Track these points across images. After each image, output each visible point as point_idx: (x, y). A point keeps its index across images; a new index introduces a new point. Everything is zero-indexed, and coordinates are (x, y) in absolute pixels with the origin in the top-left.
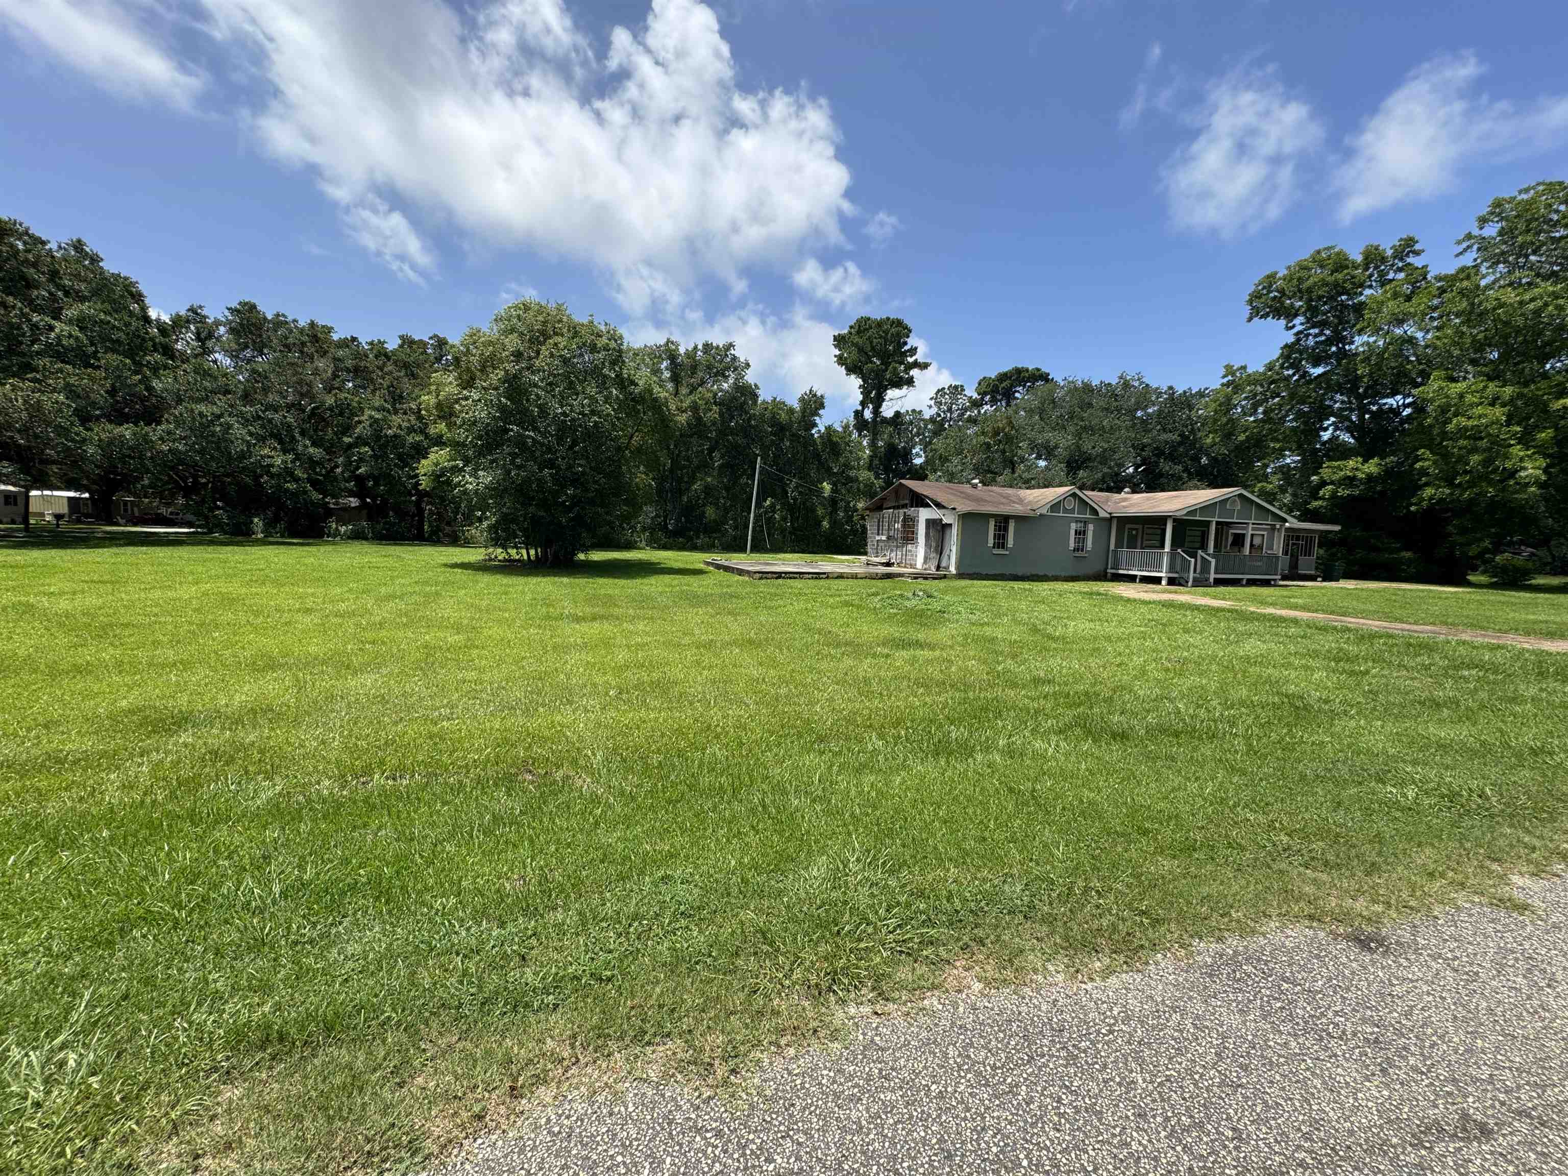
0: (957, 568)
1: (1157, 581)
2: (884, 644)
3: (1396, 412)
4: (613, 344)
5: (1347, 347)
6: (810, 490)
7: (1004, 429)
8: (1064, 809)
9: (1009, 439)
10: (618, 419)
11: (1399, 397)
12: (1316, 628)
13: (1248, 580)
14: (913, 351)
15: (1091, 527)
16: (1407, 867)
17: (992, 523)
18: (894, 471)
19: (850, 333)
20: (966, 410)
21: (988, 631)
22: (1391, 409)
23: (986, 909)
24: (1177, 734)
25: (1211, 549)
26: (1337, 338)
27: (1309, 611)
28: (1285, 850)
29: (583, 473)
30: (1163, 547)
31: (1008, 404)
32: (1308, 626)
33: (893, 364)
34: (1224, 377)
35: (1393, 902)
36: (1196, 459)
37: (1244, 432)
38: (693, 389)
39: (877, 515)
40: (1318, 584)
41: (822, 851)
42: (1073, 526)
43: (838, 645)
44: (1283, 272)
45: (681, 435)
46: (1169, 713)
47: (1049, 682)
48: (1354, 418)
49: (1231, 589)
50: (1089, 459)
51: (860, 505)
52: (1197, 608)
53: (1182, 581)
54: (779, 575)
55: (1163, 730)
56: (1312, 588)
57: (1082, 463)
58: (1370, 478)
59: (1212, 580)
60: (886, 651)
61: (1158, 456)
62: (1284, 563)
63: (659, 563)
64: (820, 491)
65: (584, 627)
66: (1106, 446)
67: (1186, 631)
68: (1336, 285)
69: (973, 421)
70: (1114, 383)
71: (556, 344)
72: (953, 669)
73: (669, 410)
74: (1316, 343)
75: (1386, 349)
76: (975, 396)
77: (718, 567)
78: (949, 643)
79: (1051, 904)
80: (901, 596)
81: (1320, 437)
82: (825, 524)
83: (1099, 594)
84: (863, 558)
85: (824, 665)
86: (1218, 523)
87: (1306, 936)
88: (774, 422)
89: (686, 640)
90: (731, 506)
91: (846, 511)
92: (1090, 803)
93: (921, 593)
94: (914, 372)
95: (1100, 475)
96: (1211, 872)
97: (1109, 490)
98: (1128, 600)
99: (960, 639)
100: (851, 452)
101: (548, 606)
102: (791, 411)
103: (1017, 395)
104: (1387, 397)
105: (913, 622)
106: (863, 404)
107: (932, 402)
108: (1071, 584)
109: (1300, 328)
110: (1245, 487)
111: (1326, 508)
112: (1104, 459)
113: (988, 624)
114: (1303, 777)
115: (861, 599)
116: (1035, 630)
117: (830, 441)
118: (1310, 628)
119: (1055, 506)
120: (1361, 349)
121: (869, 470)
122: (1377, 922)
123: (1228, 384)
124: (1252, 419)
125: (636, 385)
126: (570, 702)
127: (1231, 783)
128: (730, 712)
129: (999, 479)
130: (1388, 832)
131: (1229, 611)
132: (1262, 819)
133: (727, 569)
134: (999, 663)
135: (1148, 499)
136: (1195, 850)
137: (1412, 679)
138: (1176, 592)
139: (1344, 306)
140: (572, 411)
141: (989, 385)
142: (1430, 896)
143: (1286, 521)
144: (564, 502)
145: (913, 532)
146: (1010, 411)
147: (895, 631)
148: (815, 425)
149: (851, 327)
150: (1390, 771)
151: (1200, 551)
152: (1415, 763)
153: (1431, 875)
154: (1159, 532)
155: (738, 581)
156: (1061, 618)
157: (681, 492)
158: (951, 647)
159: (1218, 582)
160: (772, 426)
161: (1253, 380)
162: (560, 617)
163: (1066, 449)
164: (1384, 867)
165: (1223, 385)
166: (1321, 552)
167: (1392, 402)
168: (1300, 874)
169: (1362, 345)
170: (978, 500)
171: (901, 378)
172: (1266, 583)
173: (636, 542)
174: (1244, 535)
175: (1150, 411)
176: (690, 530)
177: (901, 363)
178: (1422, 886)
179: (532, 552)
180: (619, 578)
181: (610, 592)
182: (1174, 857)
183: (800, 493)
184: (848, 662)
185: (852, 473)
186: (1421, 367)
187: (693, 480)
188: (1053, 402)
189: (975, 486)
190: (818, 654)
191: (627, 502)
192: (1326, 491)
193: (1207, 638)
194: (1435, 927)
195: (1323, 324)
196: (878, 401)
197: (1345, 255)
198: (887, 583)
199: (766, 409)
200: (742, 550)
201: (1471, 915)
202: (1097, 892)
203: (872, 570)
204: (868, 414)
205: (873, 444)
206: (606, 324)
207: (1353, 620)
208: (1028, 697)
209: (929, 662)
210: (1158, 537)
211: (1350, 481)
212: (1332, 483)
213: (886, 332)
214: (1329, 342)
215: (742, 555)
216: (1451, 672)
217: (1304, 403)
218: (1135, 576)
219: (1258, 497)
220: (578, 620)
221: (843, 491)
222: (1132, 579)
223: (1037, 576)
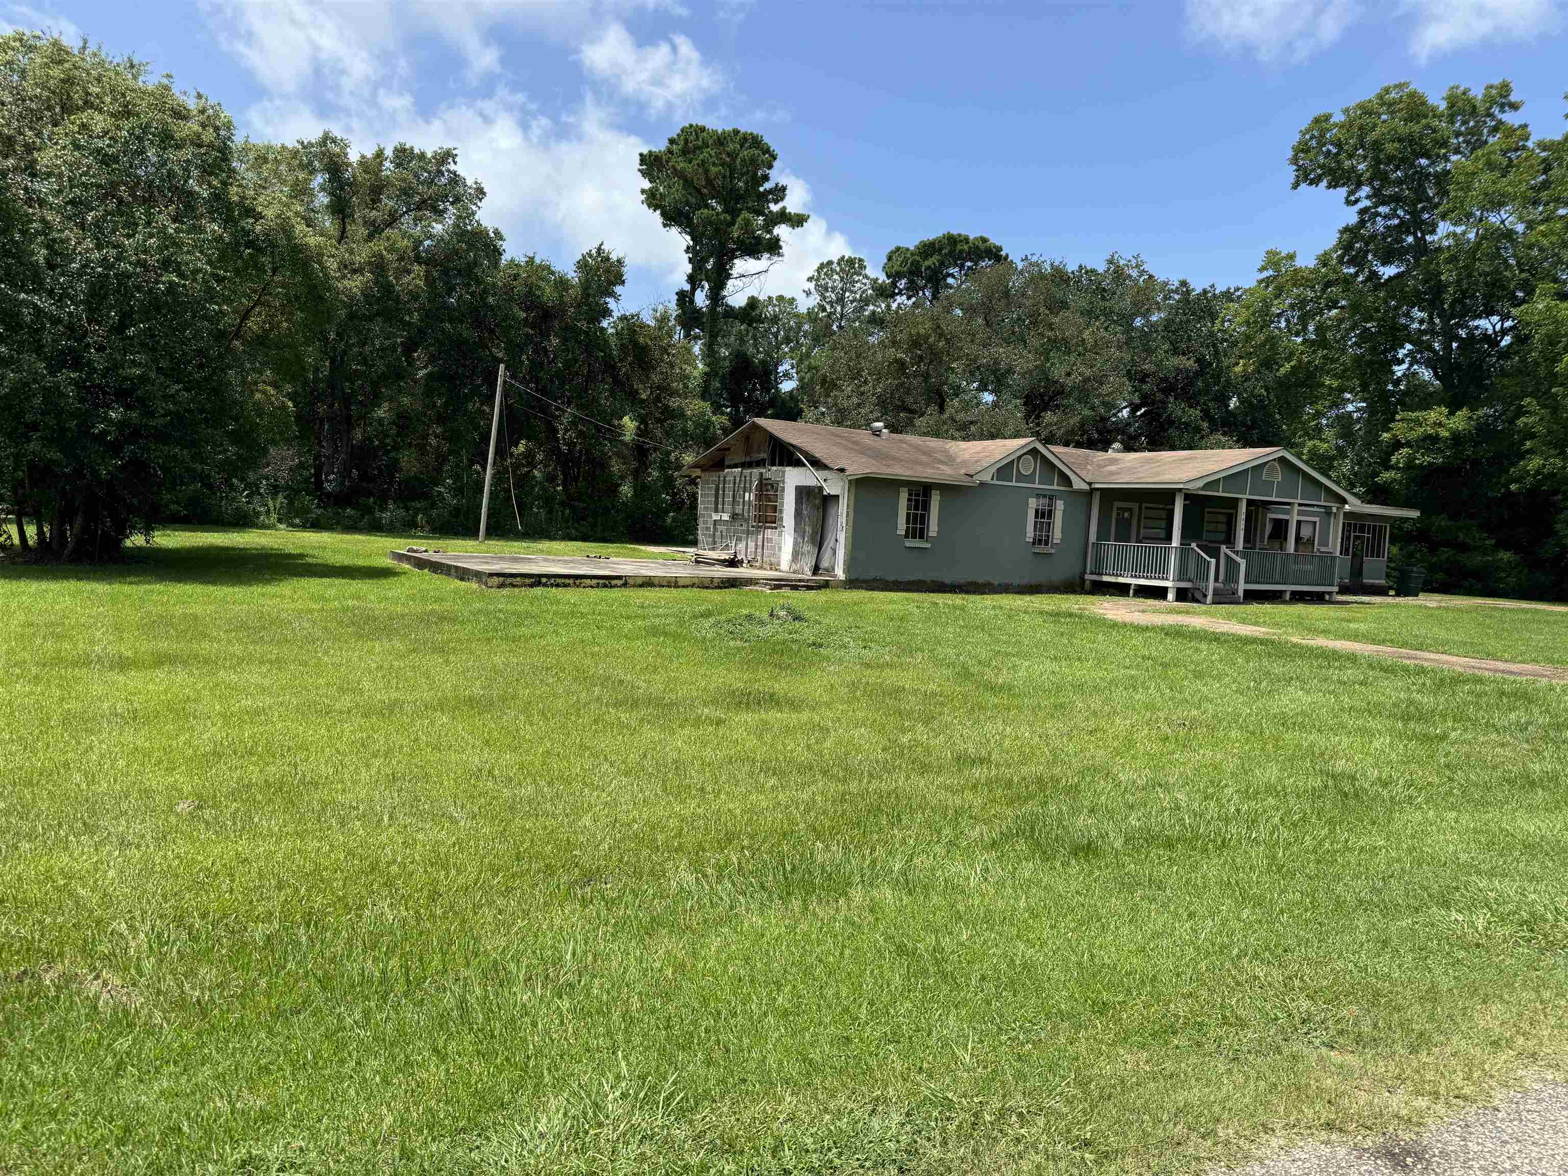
0: (847, 570)
1: (1160, 593)
2: (715, 702)
3: (1491, 340)
4: (208, 136)
5: (1429, 238)
6: (598, 429)
7: (927, 337)
8: (983, 978)
9: (935, 357)
10: (220, 280)
11: (1495, 319)
12: (1382, 669)
13: (1293, 593)
14: (779, 192)
15: (1060, 505)
16: (1467, 1037)
17: (904, 497)
18: (746, 401)
19: (670, 152)
20: (865, 301)
21: (891, 677)
22: (1486, 337)
23: (837, 1162)
24: (1169, 845)
25: (1240, 544)
26: (1416, 224)
27: (1374, 641)
28: (1304, 1022)
29: (143, 379)
30: (1169, 538)
31: (935, 296)
32: (1371, 666)
33: (745, 214)
34: (1262, 269)
35: (1442, 1090)
36: (1223, 400)
37: (1288, 359)
38: (375, 229)
39: (713, 476)
40: (1389, 600)
41: (560, 1084)
42: (1033, 503)
43: (635, 704)
44: (1338, 118)
45: (352, 316)
46: (1163, 810)
47: (982, 761)
48: (1436, 345)
49: (1268, 607)
50: (1061, 392)
51: (688, 458)
52: (1216, 638)
53: (1198, 596)
54: (537, 580)
55: (1151, 839)
56: (1381, 606)
57: (1051, 399)
58: (1457, 438)
59: (1241, 593)
60: (719, 714)
61: (1166, 391)
62: (1342, 569)
63: (302, 556)
64: (615, 433)
65: (134, 680)
66: (1088, 373)
67: (1198, 675)
68: (1410, 140)
69: (876, 320)
70: (1101, 271)
71: (84, 126)
72: (828, 744)
73: (324, 268)
74: (1387, 228)
75: (1478, 244)
76: (882, 278)
77: (421, 564)
78: (825, 698)
79: (944, 1143)
80: (749, 617)
81: (1393, 373)
82: (626, 490)
83: (1071, 615)
84: (691, 550)
85: (603, 743)
86: (1250, 503)
87: (1319, 1158)
88: (531, 301)
89: (346, 701)
90: (450, 452)
91: (662, 468)
92: (1025, 965)
93: (782, 613)
94: (782, 231)
95: (1077, 419)
96: (1195, 1066)
97: (1091, 445)
98: (1114, 625)
99: (844, 690)
100: (672, 365)
101: (59, 637)
102: (562, 284)
103: (950, 280)
104: (1479, 317)
105: (765, 663)
106: (692, 279)
107: (811, 286)
108: (1028, 598)
109: (1368, 203)
110: (1289, 445)
111: (1401, 483)
112: (1084, 392)
113: (891, 666)
114: (1339, 903)
115: (681, 623)
116: (965, 674)
117: (636, 344)
118: (1373, 668)
119: (1005, 470)
120: (1446, 243)
121: (703, 398)
122: (1419, 1124)
123: (1267, 282)
124: (1299, 340)
125: (258, 217)
126: (89, 829)
127: (1239, 919)
128: (420, 836)
129: (917, 422)
130: (1445, 983)
131: (1262, 642)
132: (1277, 975)
133: (436, 567)
134: (903, 731)
135: (1149, 461)
136: (1174, 1033)
137: (1503, 745)
138: (1187, 613)
139: (1423, 176)
140: (119, 259)
141: (905, 261)
142: (1491, 1077)
143: (1344, 501)
144: (104, 433)
145: (775, 509)
146: (938, 309)
147: (737, 679)
148: (607, 313)
149: (672, 141)
150: (1457, 889)
151: (1223, 548)
152: (1491, 874)
153: (1495, 1044)
154: (1164, 514)
155: (456, 592)
156: (1008, 655)
157: (349, 423)
158: (828, 705)
159: (1252, 597)
160: (527, 309)
161: (1298, 278)
162: (85, 662)
163: (1023, 375)
164: (1437, 1038)
165: (1260, 282)
166: (1395, 550)
167: (1487, 324)
168: (1321, 1059)
169: (1448, 236)
170: (878, 455)
171: (759, 238)
172: (1318, 598)
173: (258, 514)
174: (1287, 521)
175: (1154, 318)
176: (370, 494)
177: (759, 213)
178: (1484, 1062)
179: (31, 531)
180: (214, 582)
181: (197, 609)
182: (1143, 1046)
183: (581, 434)
184: (650, 734)
185: (674, 403)
186: (1524, 275)
187: (376, 399)
188: (1007, 293)
189: (877, 433)
190: (596, 722)
191: (236, 437)
192: (1399, 457)
193: (1227, 686)
194: (1493, 1123)
195: (1396, 199)
196: (720, 278)
197: (1420, 97)
198: (729, 595)
199: (516, 277)
200: (471, 532)
201: (1539, 1101)
202: (1020, 1115)
203: (705, 572)
204: (701, 299)
205: (710, 353)
206: (199, 96)
207: (1432, 656)
208: (947, 788)
209: (788, 730)
210: (1163, 524)
211: (1430, 441)
212: (1408, 444)
213: (733, 155)
214: (1404, 228)
215: (470, 544)
216: (1552, 734)
217: (1370, 319)
218: (1127, 586)
219: (1306, 463)
220: (122, 664)
221: (659, 433)
222: (1122, 590)
223: (975, 584)
